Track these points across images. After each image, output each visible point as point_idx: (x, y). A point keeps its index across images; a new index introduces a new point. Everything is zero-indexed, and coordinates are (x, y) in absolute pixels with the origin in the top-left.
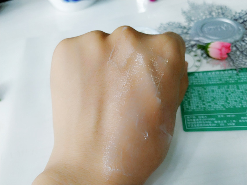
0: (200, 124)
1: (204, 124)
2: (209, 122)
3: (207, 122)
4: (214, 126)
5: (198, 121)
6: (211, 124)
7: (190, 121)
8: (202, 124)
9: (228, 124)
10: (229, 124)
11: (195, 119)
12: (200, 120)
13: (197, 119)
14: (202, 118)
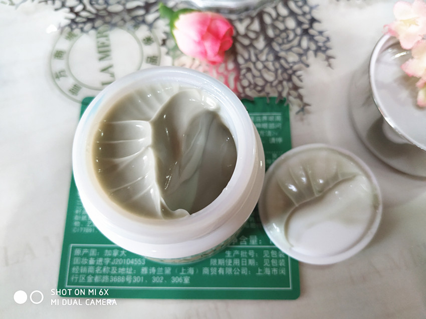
0: (103, 274)
1: (114, 275)
2: (127, 269)
3: (122, 269)
4: (136, 284)
5: (100, 266)
6: (133, 275)
7: (80, 266)
8: (109, 275)
9: (173, 278)
10: (175, 280)
11: (96, 258)
12: (107, 261)
13: (100, 260)
14: (112, 258)
